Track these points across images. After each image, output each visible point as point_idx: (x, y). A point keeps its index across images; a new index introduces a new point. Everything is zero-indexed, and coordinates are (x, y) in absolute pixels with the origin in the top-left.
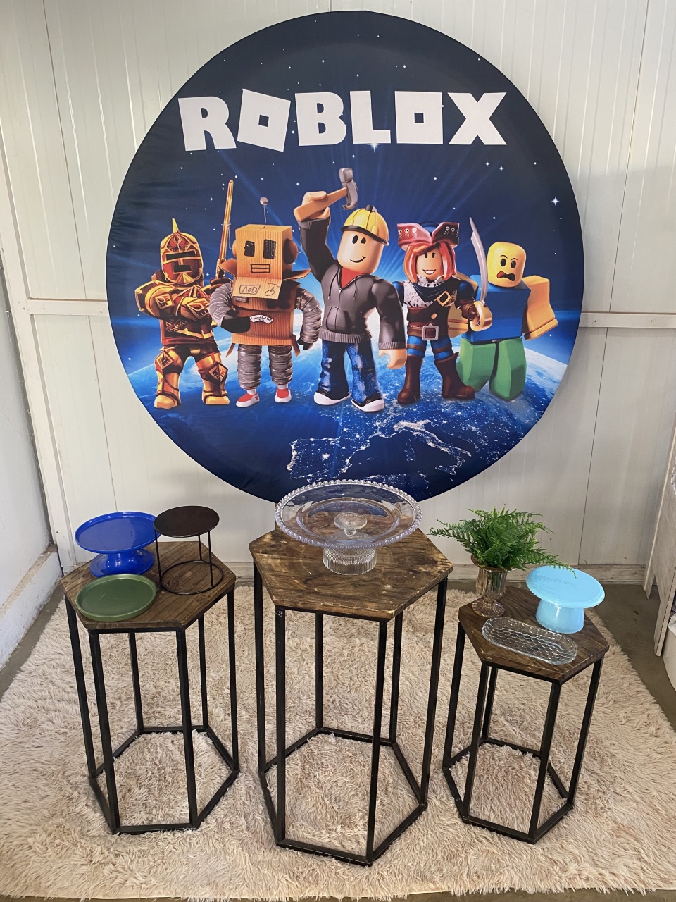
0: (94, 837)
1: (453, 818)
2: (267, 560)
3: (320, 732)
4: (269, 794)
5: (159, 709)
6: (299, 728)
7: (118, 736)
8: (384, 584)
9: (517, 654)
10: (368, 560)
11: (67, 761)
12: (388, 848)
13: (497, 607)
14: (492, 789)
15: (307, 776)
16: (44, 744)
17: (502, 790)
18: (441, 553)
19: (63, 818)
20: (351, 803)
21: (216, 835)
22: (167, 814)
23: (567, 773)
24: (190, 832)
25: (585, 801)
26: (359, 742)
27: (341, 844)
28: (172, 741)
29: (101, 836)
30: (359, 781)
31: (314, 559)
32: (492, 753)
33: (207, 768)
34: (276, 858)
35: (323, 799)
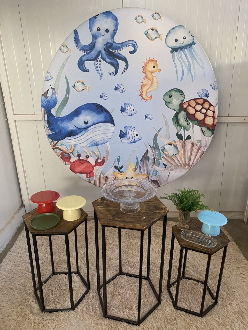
0: (35, 313)
1: (171, 307)
2: (99, 208)
3: (121, 274)
4: (101, 298)
5: (61, 265)
6: (113, 273)
7: (45, 276)
8: (143, 217)
9: (194, 244)
10: (137, 208)
11: (26, 285)
12: (146, 319)
13: (186, 226)
14: (186, 296)
15: (115, 291)
17: (189, 296)
18: (164, 205)
19: (24, 306)
20: (132, 301)
21: (81, 313)
22: (62, 305)
23: (215, 290)
24: (71, 312)
25: (222, 301)
26: (135, 278)
27: (128, 317)
28: (65, 278)
29: (38, 313)
30: (135, 293)
31: (116, 208)
32: (186, 282)
33: (78, 287)
34: (103, 322)
35: (121, 300)
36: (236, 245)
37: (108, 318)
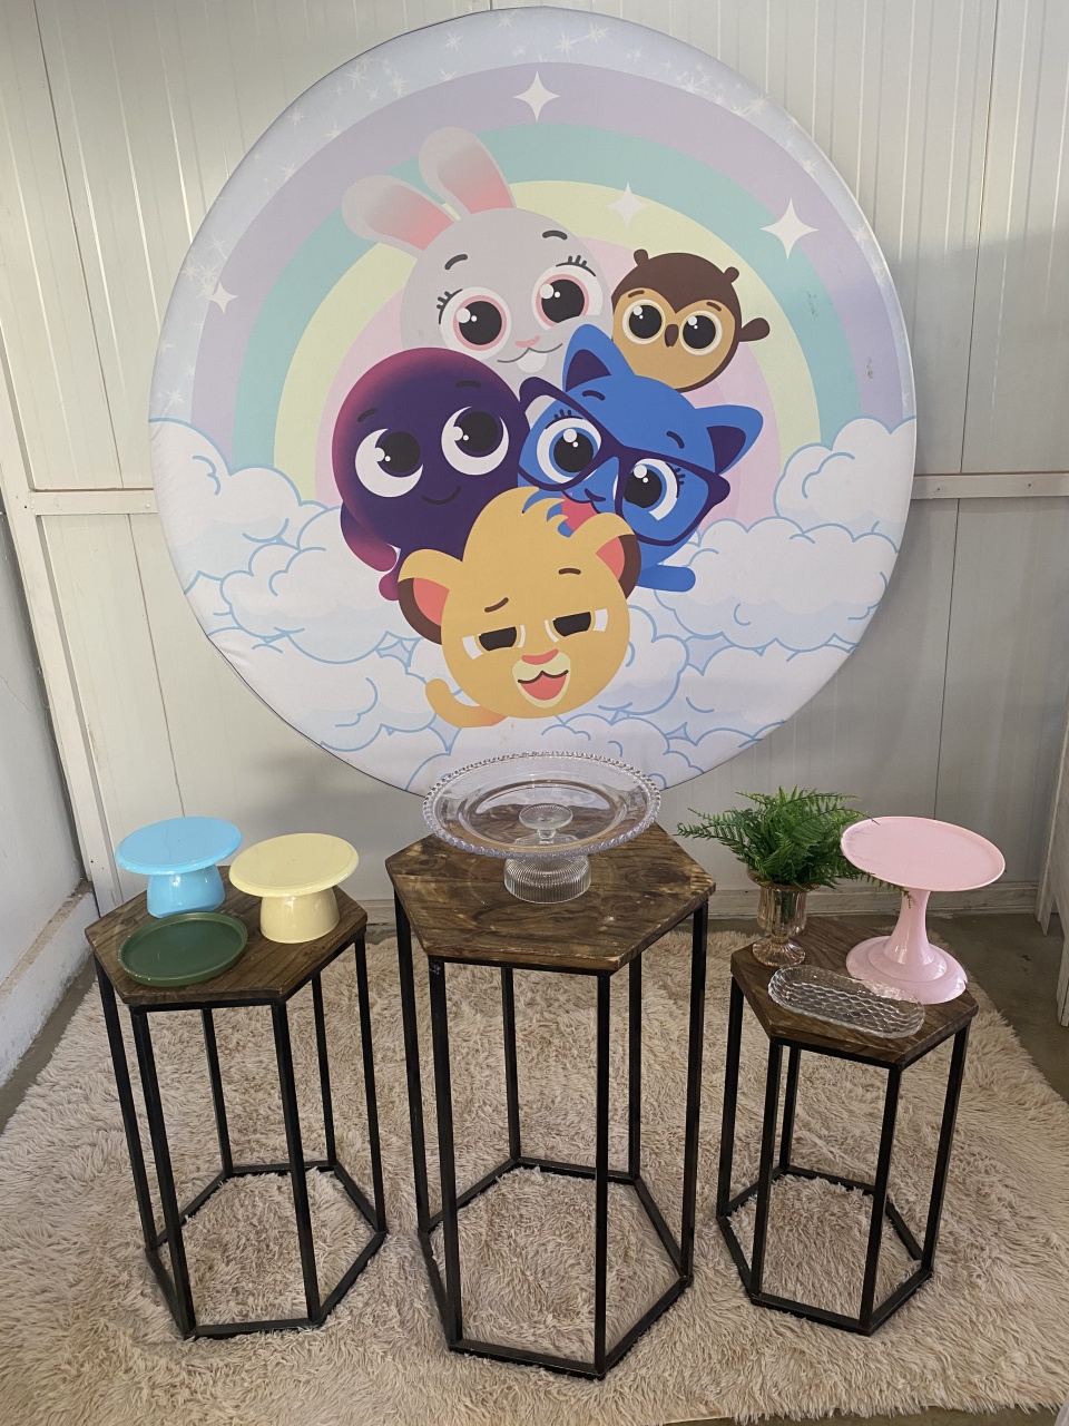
0: (155, 1344)
1: (734, 1297)
3: (517, 1166)
4: (436, 1267)
5: (258, 1136)
6: (483, 1159)
7: (190, 1183)
8: (603, 915)
9: (827, 1023)
10: (578, 878)
11: (110, 1225)
12: (630, 1350)
13: (792, 950)
14: (798, 1248)
15: (497, 1237)
17: (813, 1248)
18: (696, 863)
19: (105, 1315)
21: (351, 1335)
22: (271, 1305)
23: (920, 1219)
24: (309, 1332)
25: (951, 1264)
26: (580, 1179)
27: (554, 1345)
28: (279, 1188)
29: (165, 1343)
30: (582, 1241)
31: (489, 881)
32: (797, 1190)
33: (336, 1228)
34: (448, 1370)
35: (523, 1273)
36: (1007, 1025)
37: (467, 1351)
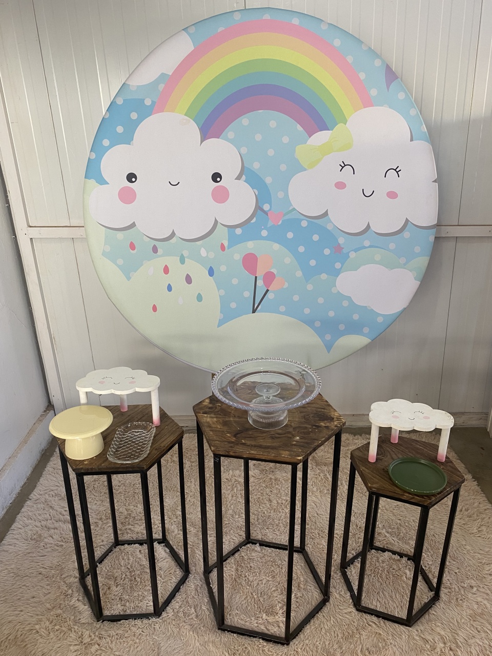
0: (84, 623)
1: (349, 607)
2: (207, 419)
3: (249, 543)
4: (212, 590)
5: (130, 527)
6: (233, 539)
7: (100, 547)
8: (294, 436)
10: (282, 418)
11: (63, 566)
12: (301, 631)
14: (378, 585)
15: (240, 576)
16: (46, 554)
17: (385, 585)
18: (336, 411)
19: (61, 609)
21: (173, 622)
22: (137, 606)
23: (434, 572)
24: (154, 619)
25: (449, 594)
26: (278, 550)
27: (267, 629)
28: (140, 551)
29: (88, 623)
30: (279, 579)
31: (241, 418)
32: (377, 557)
33: (166, 570)
34: (218, 638)
35: (252, 594)
36: (474, 481)
37: (227, 630)
